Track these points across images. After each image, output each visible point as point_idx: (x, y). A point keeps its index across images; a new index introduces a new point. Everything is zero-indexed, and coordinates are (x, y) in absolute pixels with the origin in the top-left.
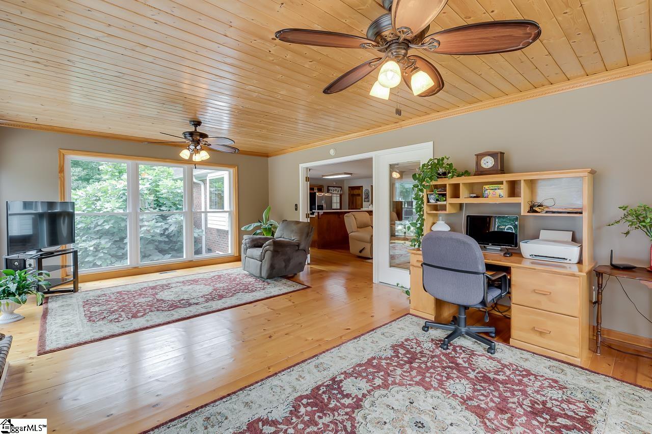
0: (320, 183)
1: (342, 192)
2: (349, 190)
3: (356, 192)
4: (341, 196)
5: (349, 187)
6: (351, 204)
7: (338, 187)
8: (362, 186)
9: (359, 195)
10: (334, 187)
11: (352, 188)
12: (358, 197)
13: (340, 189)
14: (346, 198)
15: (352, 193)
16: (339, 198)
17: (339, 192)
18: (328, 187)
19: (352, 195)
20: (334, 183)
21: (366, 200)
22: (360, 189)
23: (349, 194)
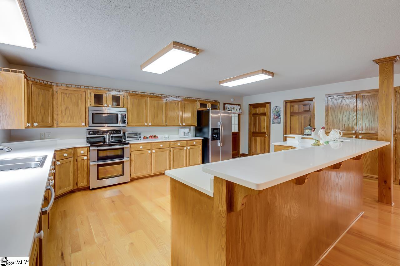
0: (214, 98)
1: (241, 111)
2: (250, 109)
3: (261, 110)
4: (239, 115)
5: (250, 105)
6: (252, 127)
7: (236, 105)
8: (269, 103)
9: (264, 114)
10: (231, 104)
11: (253, 106)
12: (263, 118)
13: (238, 107)
14: (246, 119)
15: (254, 112)
16: (237, 118)
17: (238, 111)
18: (225, 104)
19: (254, 114)
20: (232, 100)
21: (276, 121)
22: (265, 107)
23: (250, 114)
